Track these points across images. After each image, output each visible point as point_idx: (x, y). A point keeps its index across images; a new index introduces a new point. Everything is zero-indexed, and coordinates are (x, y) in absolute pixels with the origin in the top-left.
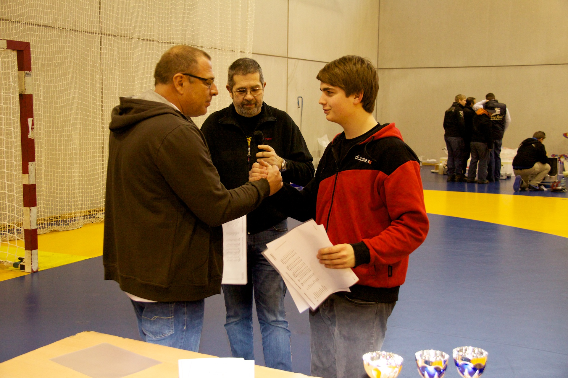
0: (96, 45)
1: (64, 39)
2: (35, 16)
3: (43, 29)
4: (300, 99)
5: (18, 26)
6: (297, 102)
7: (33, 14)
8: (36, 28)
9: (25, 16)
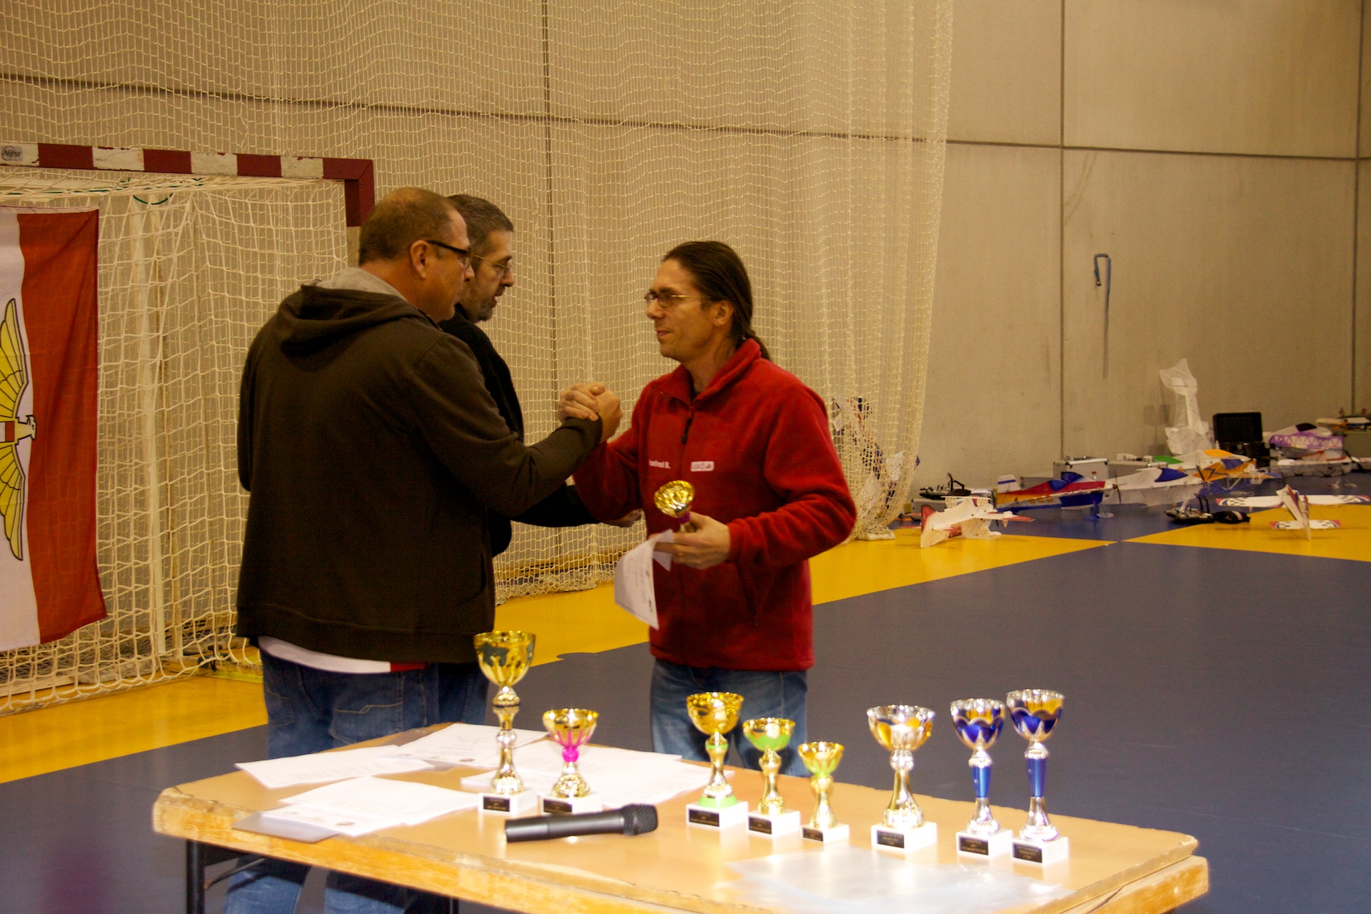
0: (532, 151)
1: (454, 139)
2: (389, 91)
3: (406, 119)
4: (1102, 261)
5: (350, 118)
6: (1093, 268)
7: (384, 85)
8: (390, 120)
9: (367, 92)
